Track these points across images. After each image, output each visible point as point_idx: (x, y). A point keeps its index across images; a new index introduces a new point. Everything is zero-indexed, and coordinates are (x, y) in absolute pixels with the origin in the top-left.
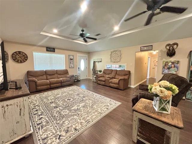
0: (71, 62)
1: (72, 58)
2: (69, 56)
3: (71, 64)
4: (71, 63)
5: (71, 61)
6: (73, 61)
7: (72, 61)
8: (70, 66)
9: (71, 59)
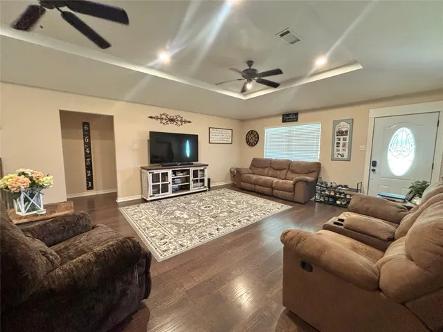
0: (341, 142)
1: (344, 130)
2: (336, 123)
3: (341, 148)
4: (341, 145)
5: (342, 137)
6: (347, 137)
7: (344, 140)
8: (336, 153)
9: (341, 133)
